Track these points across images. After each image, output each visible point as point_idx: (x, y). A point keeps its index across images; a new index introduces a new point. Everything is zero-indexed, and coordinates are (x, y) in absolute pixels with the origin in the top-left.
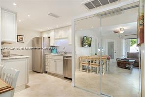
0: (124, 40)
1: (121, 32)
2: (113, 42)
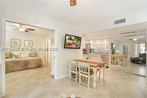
0: (137, 44)
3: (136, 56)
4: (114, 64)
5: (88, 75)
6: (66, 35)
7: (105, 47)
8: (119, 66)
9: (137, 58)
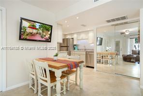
1: (127, 33)
2: (119, 41)
3: (129, 54)
4: (102, 63)
5: (46, 81)
6: (22, 19)
7: (90, 41)
8: (108, 65)
9: (130, 55)
